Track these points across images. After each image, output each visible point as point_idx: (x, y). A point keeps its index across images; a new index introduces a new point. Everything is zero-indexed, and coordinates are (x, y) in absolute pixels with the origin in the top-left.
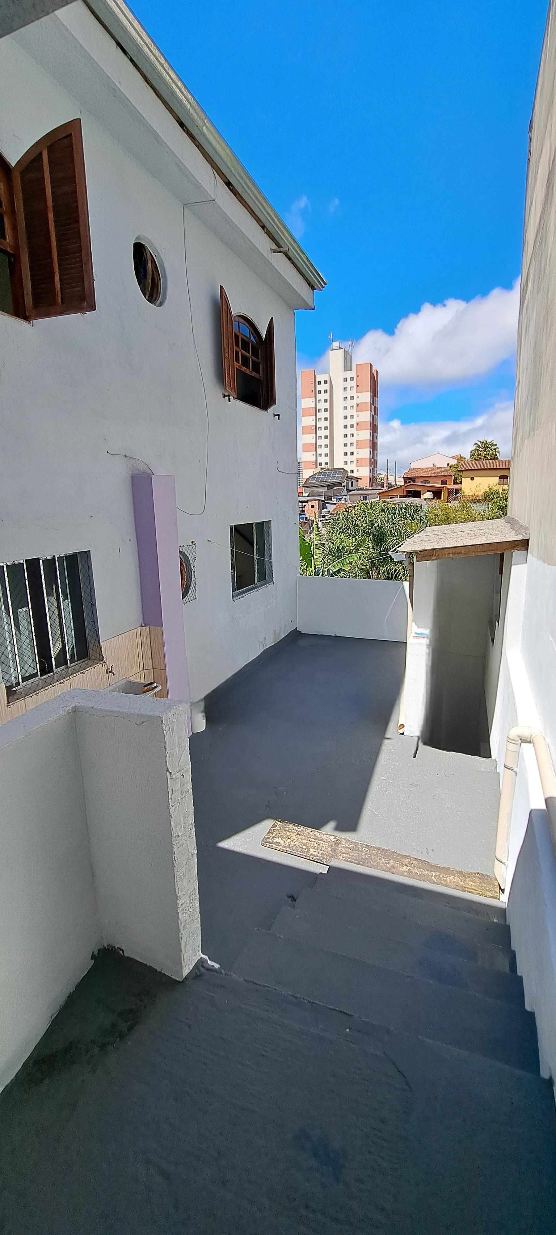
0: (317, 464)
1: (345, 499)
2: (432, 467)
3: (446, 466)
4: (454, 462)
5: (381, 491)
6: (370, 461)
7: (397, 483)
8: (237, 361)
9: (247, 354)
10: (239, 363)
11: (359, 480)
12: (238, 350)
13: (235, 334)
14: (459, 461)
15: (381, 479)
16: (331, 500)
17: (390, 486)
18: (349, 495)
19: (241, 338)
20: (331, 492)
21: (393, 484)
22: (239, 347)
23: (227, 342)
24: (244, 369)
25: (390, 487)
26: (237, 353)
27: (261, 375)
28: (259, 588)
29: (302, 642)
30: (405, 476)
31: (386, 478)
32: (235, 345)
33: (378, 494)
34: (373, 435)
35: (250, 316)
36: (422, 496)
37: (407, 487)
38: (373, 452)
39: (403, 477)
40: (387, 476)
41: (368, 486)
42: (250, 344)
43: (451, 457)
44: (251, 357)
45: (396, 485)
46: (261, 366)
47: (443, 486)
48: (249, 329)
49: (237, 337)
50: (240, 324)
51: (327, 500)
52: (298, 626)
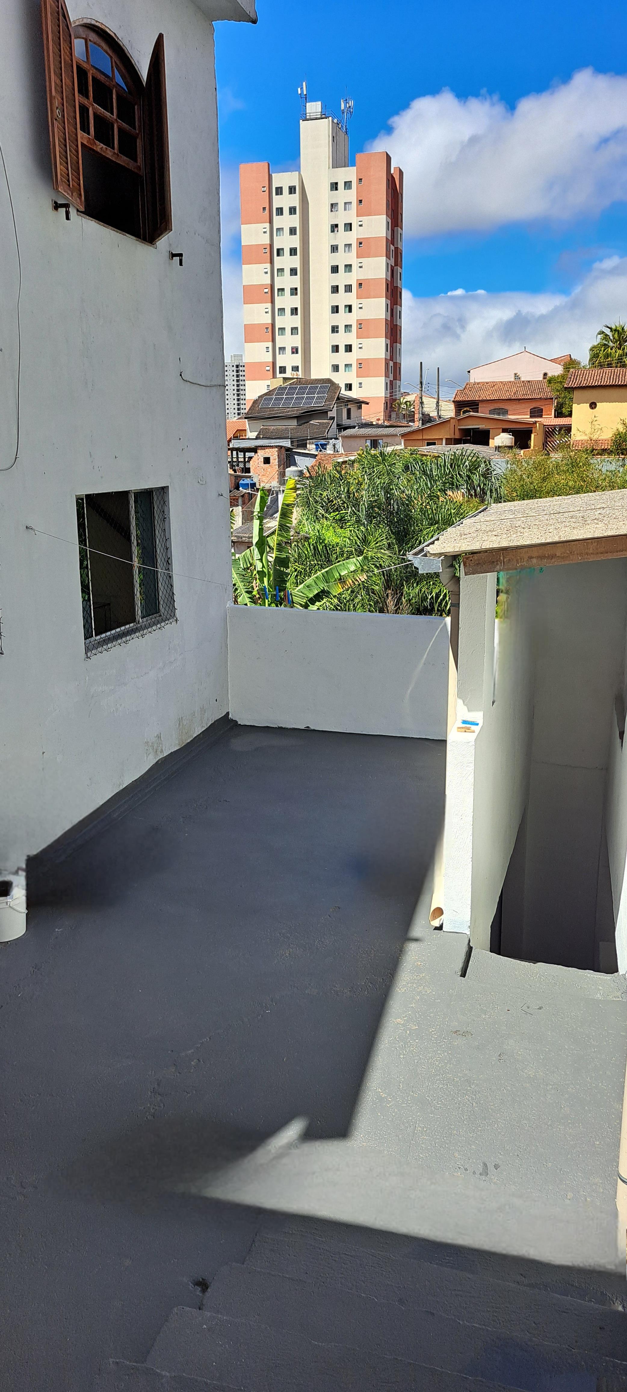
0: (276, 369)
1: (334, 445)
2: (513, 379)
3: (541, 379)
4: (556, 370)
5: (408, 429)
6: (387, 364)
7: (442, 413)
8: (85, 128)
9: (108, 114)
10: (89, 134)
11: (363, 405)
12: (85, 102)
13: (78, 67)
14: (567, 368)
15: (408, 403)
16: (304, 446)
17: (426, 419)
18: (343, 437)
19: (92, 76)
20: (306, 431)
21: (433, 414)
22: (87, 97)
23: (58, 81)
24: (100, 147)
25: (428, 422)
26: (84, 110)
27: (139, 164)
28: (145, 631)
29: (239, 744)
30: (457, 399)
31: (418, 402)
32: (80, 92)
33: (403, 435)
34: (392, 310)
35: (112, 26)
36: (491, 441)
37: (462, 422)
38: (392, 346)
39: (453, 401)
40: (421, 398)
41: (382, 418)
42: (114, 91)
43: (551, 360)
44: (117, 122)
45: (440, 417)
46: (139, 143)
47: (533, 420)
48: (111, 57)
49: (82, 73)
50: (89, 43)
51: (299, 446)
52: (230, 711)
